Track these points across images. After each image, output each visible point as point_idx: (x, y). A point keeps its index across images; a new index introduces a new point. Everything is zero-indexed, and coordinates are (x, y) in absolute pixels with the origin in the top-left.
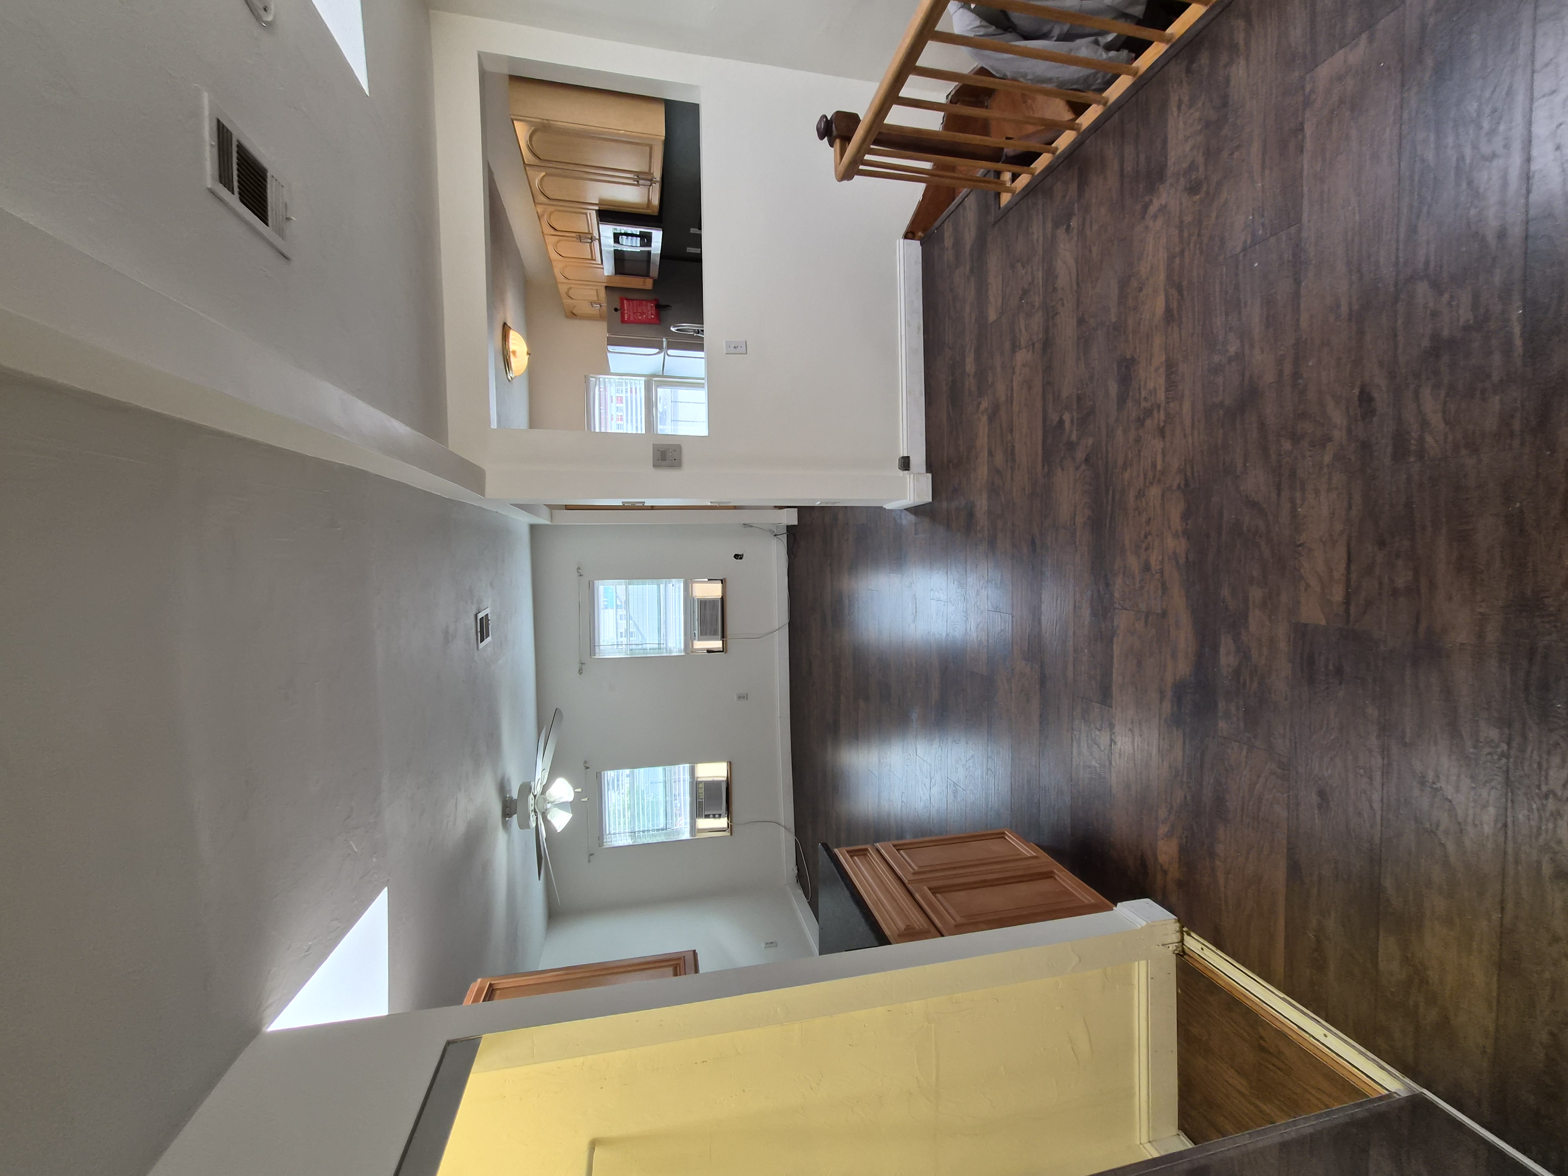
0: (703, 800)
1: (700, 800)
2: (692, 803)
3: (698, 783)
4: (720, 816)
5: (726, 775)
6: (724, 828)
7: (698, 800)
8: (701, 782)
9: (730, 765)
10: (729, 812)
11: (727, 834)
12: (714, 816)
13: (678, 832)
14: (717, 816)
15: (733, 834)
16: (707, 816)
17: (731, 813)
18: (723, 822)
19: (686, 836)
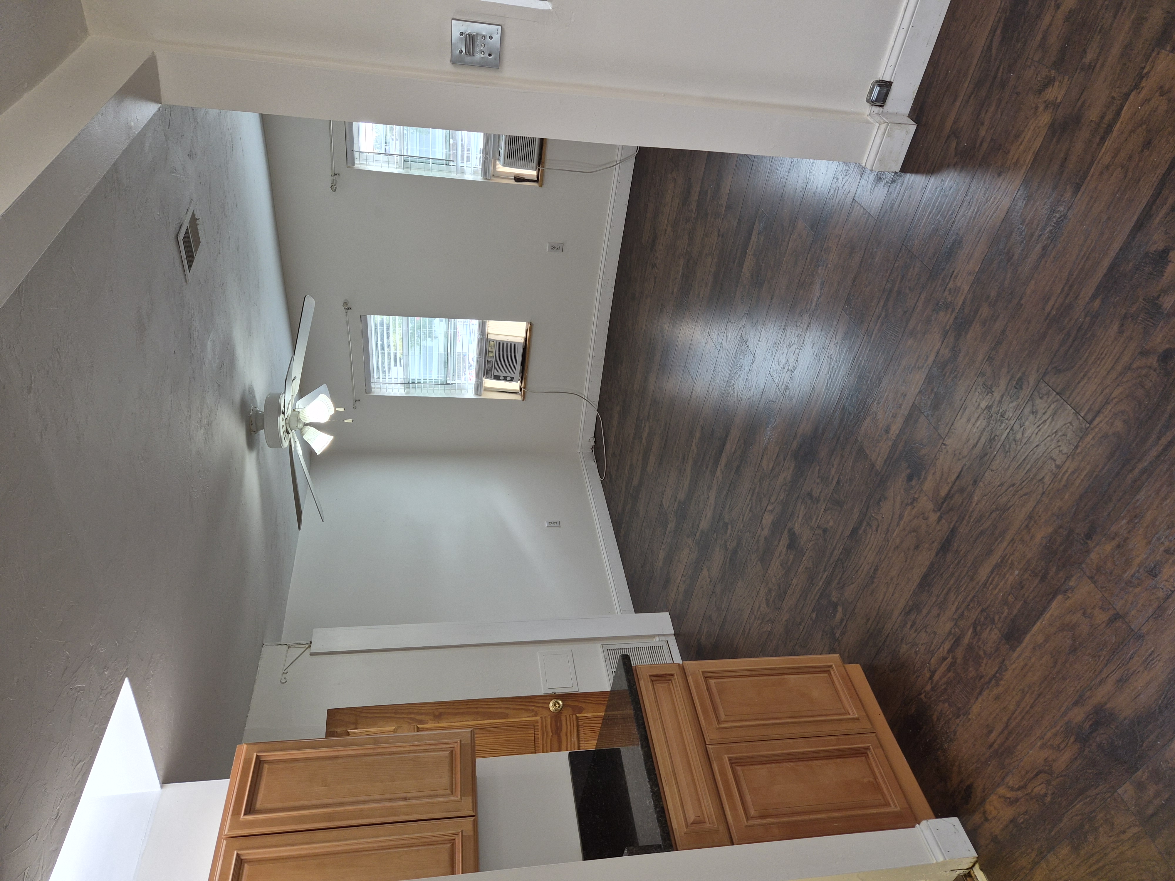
0: (494, 360)
1: (489, 359)
2: (480, 362)
3: (488, 341)
4: (512, 379)
5: (524, 335)
6: (516, 390)
7: (487, 359)
8: (493, 341)
9: (531, 327)
10: (523, 376)
11: (518, 397)
12: (505, 379)
13: (460, 387)
14: (508, 379)
15: (526, 398)
16: (497, 378)
17: (526, 379)
18: (516, 386)
19: (470, 393)
